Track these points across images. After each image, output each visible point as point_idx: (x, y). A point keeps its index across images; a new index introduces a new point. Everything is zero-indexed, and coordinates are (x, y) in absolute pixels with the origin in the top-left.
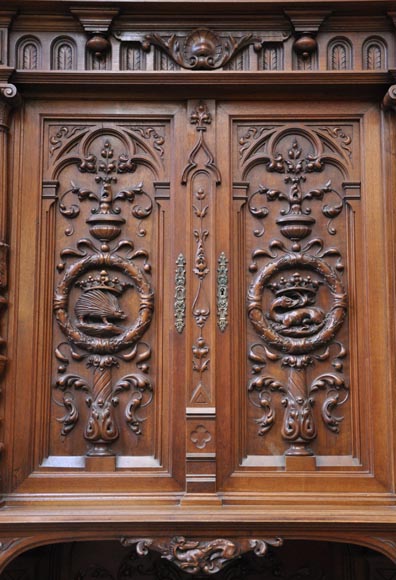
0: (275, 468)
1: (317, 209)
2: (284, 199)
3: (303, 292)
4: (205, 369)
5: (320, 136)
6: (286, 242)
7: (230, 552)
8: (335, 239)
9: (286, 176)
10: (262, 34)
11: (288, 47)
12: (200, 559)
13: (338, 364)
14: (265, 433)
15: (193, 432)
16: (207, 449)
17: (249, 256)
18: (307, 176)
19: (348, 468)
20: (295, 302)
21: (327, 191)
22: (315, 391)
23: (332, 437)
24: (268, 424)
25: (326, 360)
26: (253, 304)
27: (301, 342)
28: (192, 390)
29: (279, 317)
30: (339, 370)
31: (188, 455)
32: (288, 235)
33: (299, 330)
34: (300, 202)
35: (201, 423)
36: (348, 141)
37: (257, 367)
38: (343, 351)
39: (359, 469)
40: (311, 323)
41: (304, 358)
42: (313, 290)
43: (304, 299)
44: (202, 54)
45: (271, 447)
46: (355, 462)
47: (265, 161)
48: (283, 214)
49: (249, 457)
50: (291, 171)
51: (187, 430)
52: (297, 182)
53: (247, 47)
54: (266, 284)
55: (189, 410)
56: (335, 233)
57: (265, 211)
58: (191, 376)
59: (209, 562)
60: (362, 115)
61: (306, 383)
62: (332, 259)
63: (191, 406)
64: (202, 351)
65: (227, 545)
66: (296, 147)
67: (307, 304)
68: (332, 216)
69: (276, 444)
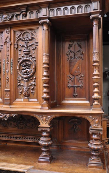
0: (21, 101)
1: (31, 48)
2: (24, 47)
3: (27, 66)
4: (8, 82)
5: (31, 33)
6: (25, 55)
7: (8, 116)
8: (34, 54)
9: (25, 42)
10: (16, 13)
11: (21, 15)
12: (3, 117)
13: (34, 80)
14: (20, 94)
15: (6, 94)
16: (8, 97)
17: (18, 59)
18: (29, 41)
19: (35, 101)
20: (25, 68)
21: (33, 44)
22: (29, 86)
23: (33, 95)
24: (21, 92)
25: (32, 79)
26: (17, 69)
27: (26, 76)
28: (6, 86)
29: (23, 71)
30: (34, 81)
31: (5, 98)
32: (25, 54)
33: (26, 74)
34: (27, 47)
35: (7, 92)
36: (36, 33)
37: (19, 81)
38: (35, 77)
39: (37, 101)
40: (29, 72)
41: (27, 79)
42: (29, 65)
43: (27, 67)
44: (5, 18)
45: (21, 97)
46: (37, 100)
47: (21, 39)
48: (24, 50)
49: (17, 99)
50: (26, 41)
51: (5, 94)
52: (27, 43)
53: (14, 16)
54: (20, 65)
55: (5, 90)
56: (34, 53)
57: (21, 49)
58: (6, 83)
59: (5, 118)
60: (39, 28)
61: (28, 84)
62: (33, 59)
63: (6, 89)
64: (8, 78)
65: (8, 115)
66: (27, 36)
67: (28, 68)
68: (34, 49)
69: (22, 97)
